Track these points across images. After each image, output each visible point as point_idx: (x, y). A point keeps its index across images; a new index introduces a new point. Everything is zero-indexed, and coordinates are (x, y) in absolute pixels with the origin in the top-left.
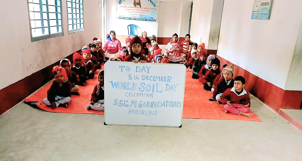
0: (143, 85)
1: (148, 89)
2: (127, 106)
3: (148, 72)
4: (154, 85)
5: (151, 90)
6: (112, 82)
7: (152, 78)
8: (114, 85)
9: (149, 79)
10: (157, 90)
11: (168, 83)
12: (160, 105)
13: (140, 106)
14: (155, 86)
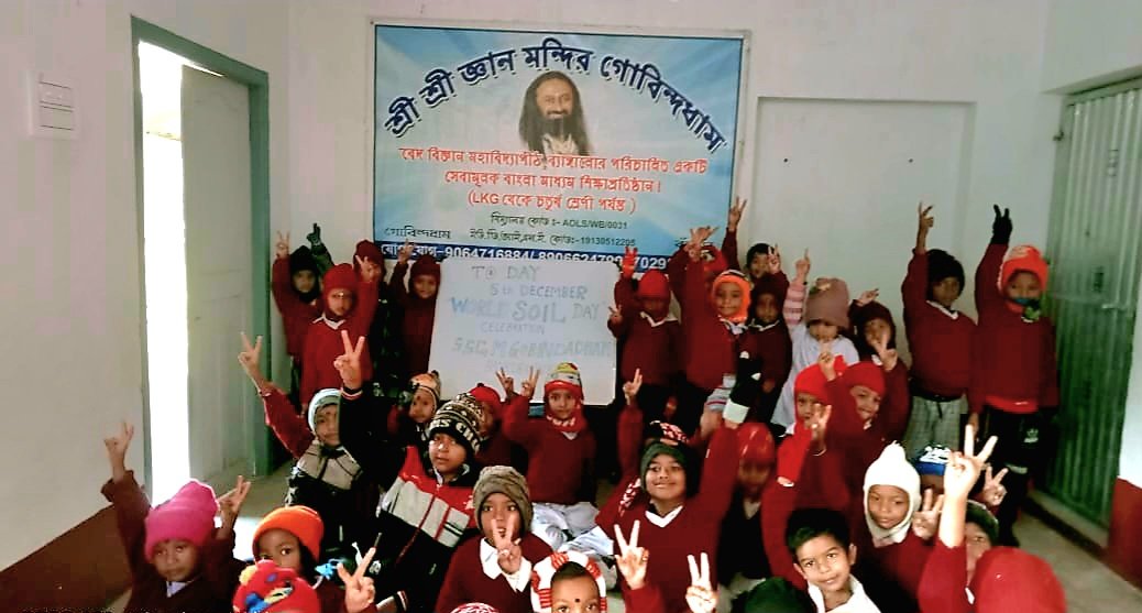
0: (522, 306)
1: (534, 314)
2: (484, 353)
3: (534, 280)
4: (546, 307)
5: (541, 319)
6: (453, 300)
7: (542, 292)
8: (458, 305)
9: (535, 292)
10: (553, 315)
11: (579, 301)
12: (560, 350)
13: (514, 353)
14: (550, 308)
